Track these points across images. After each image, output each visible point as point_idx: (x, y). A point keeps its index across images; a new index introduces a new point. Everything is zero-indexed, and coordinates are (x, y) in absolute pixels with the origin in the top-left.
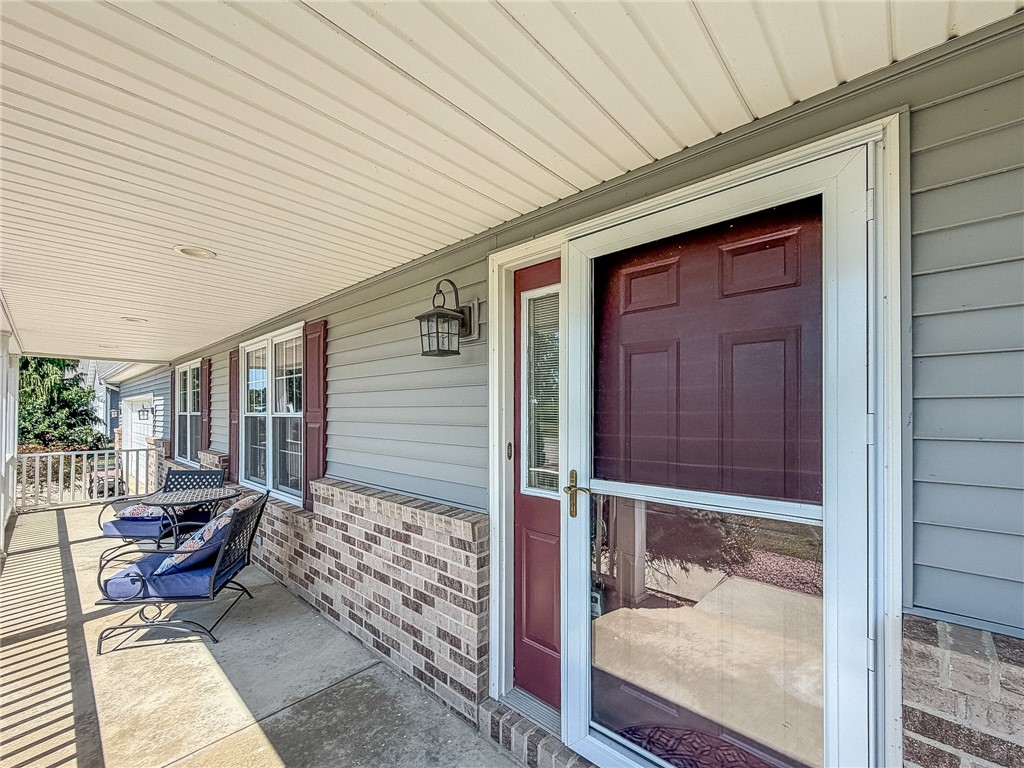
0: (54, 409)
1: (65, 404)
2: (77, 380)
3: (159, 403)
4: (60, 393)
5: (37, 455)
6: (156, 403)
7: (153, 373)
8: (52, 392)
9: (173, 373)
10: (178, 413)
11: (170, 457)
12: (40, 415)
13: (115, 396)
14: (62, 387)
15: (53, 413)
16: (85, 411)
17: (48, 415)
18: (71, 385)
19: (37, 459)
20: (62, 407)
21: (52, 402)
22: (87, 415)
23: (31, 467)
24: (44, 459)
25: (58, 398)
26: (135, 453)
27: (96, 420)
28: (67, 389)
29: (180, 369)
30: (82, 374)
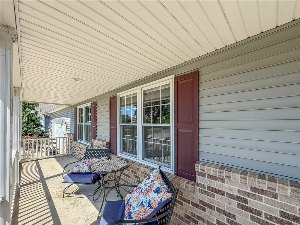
0: (29, 122)
1: (33, 121)
2: (36, 113)
3: (69, 120)
4: (31, 117)
5: (28, 140)
6: (67, 120)
7: (66, 109)
8: (29, 117)
9: (76, 109)
10: (78, 124)
11: (75, 140)
12: (25, 125)
13: (48, 118)
14: (31, 116)
15: (29, 124)
16: (39, 123)
17: (28, 124)
18: (34, 115)
19: (29, 141)
20: (31, 122)
21: (29, 120)
22: (39, 124)
23: (26, 144)
24: (31, 141)
25: (31, 119)
26: (62, 138)
27: (42, 126)
28: (33, 116)
29: (79, 107)
30: (37, 111)
